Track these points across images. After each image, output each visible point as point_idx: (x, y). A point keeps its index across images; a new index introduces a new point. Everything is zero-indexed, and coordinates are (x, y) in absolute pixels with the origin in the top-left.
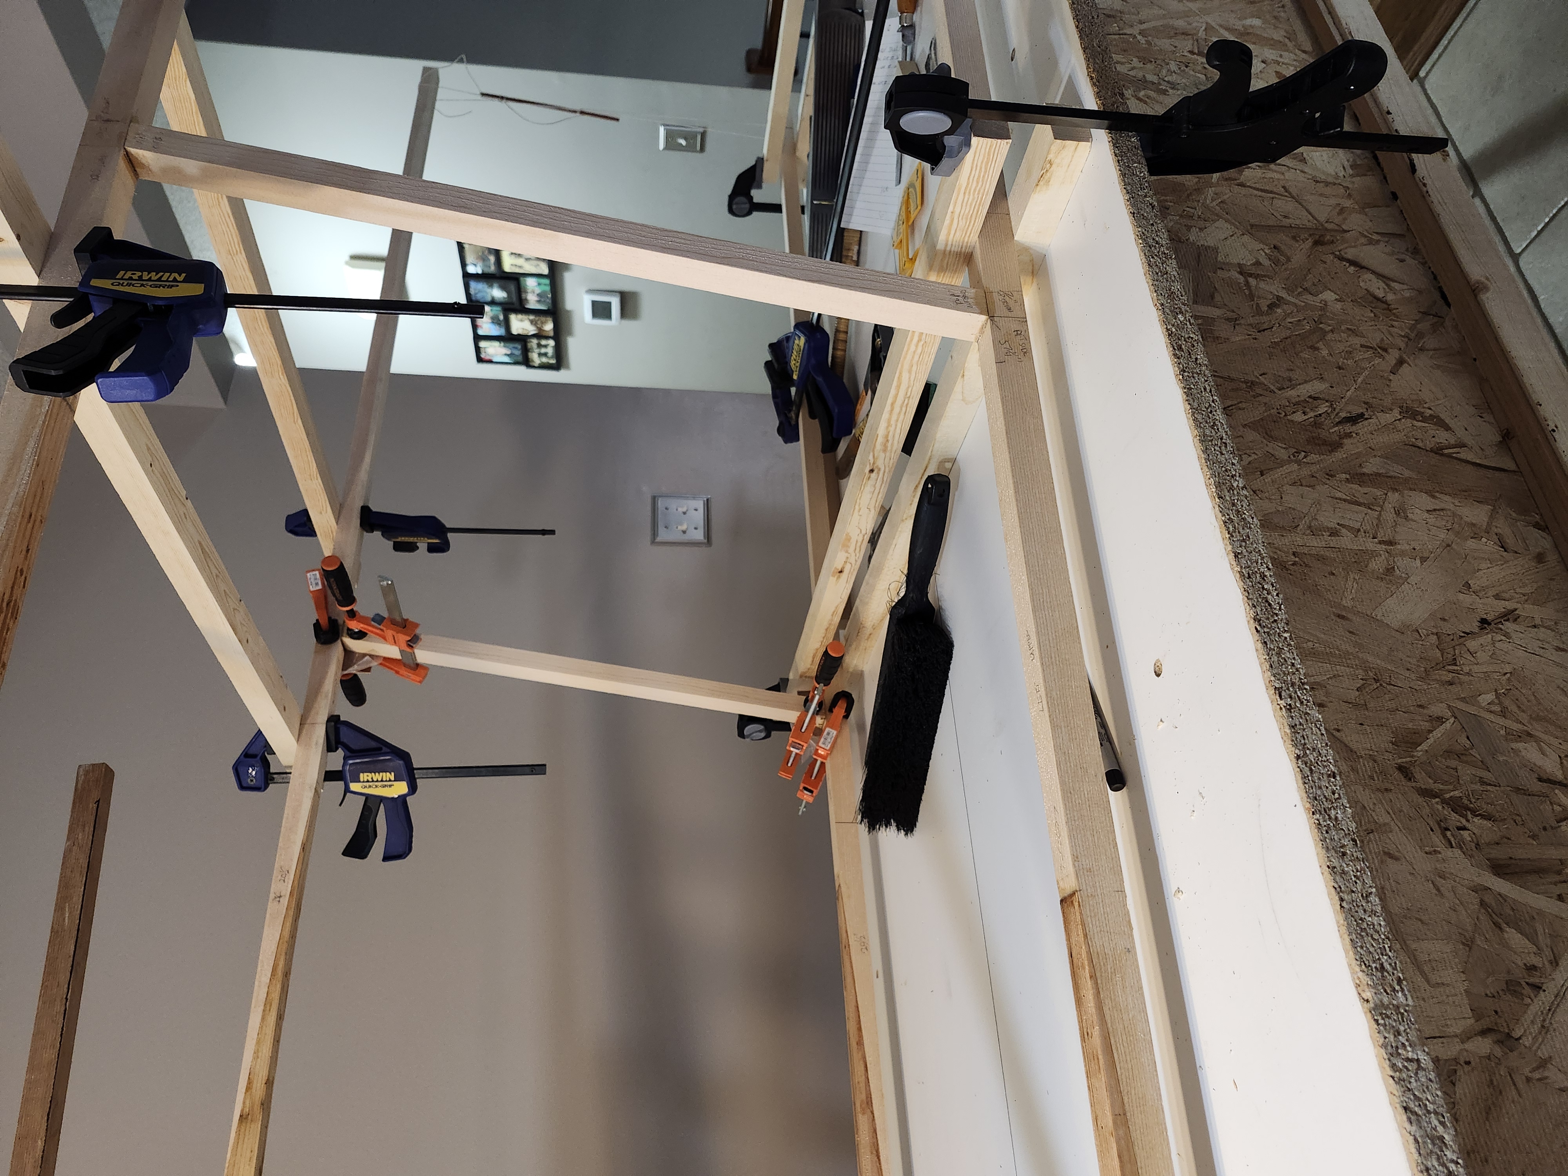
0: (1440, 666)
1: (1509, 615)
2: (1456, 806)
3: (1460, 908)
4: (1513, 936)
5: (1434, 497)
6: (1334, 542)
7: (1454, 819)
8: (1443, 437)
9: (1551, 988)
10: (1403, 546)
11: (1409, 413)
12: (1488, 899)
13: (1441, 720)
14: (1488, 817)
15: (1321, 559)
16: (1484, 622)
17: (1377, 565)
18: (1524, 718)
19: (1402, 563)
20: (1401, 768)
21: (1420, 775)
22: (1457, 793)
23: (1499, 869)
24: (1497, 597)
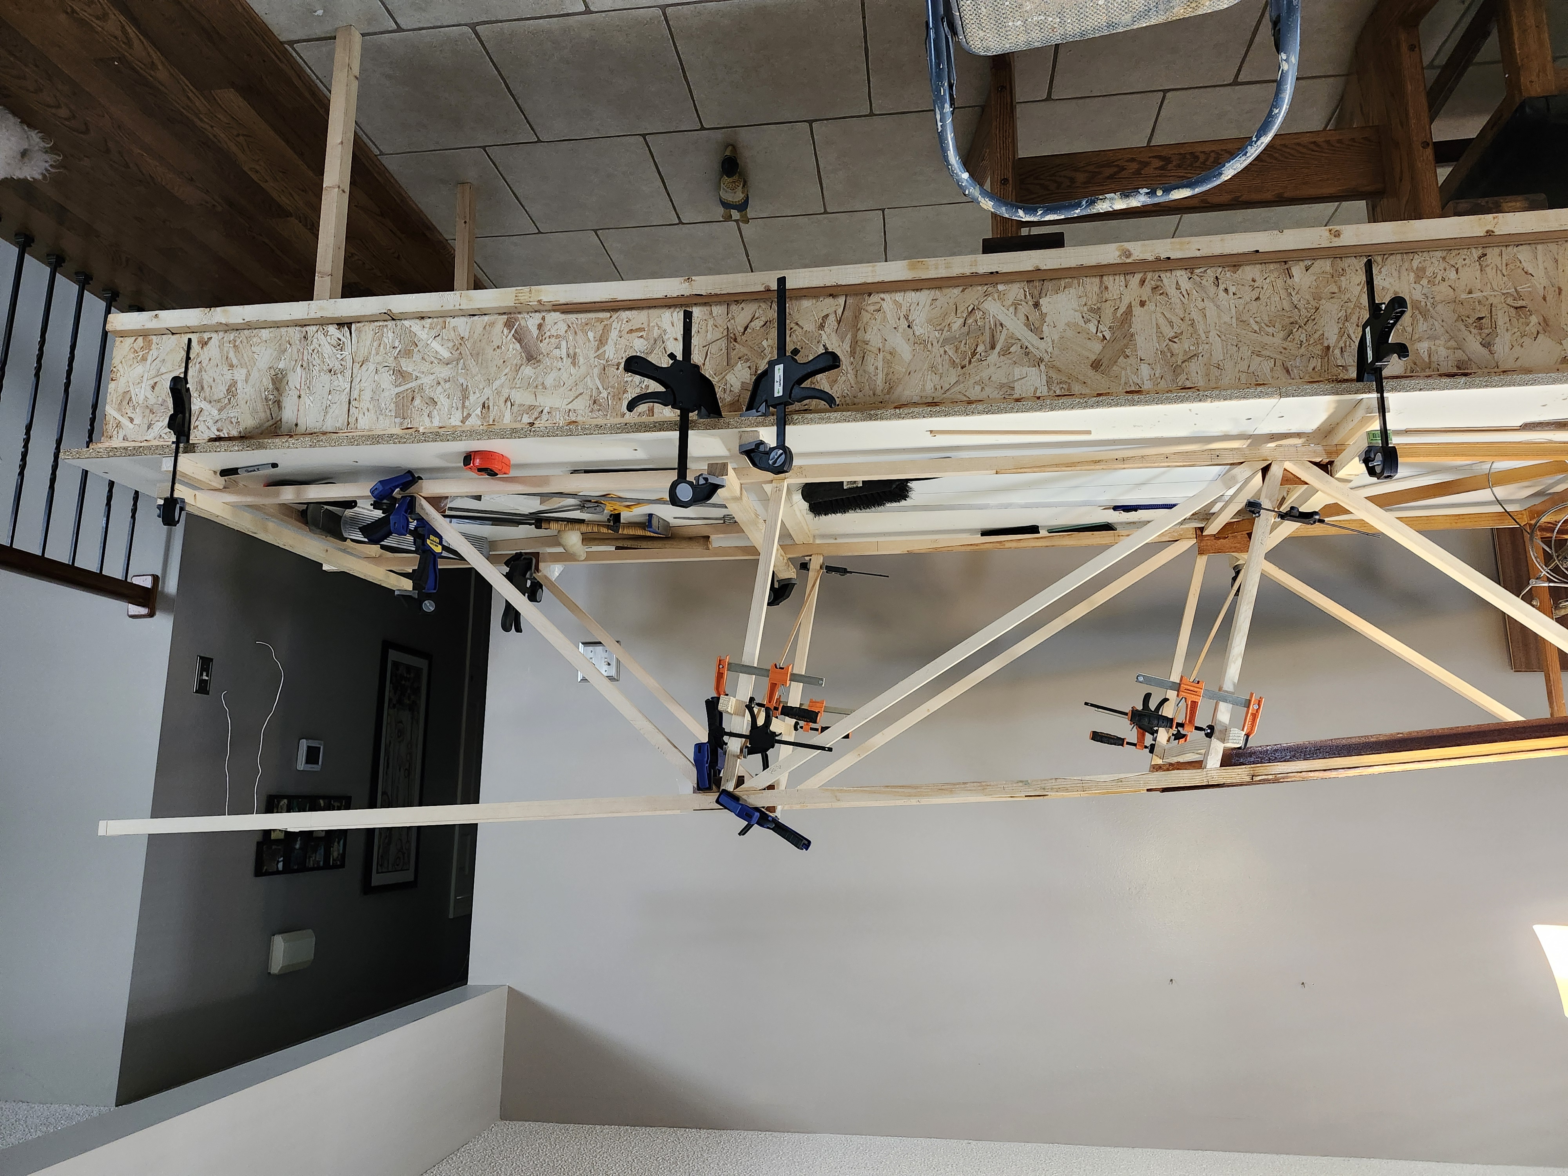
0: (926, 346)
1: (906, 318)
2: (974, 354)
3: (1005, 362)
4: (1012, 349)
5: (859, 329)
6: (880, 368)
7: (978, 356)
8: (832, 318)
9: (1027, 344)
10: (881, 345)
11: (822, 327)
12: (1002, 353)
13: (945, 352)
14: (977, 346)
15: (887, 374)
16: (909, 326)
17: (889, 357)
18: (943, 324)
19: (887, 348)
20: (962, 368)
21: (963, 363)
22: (970, 353)
23: (993, 347)
24: (899, 319)
